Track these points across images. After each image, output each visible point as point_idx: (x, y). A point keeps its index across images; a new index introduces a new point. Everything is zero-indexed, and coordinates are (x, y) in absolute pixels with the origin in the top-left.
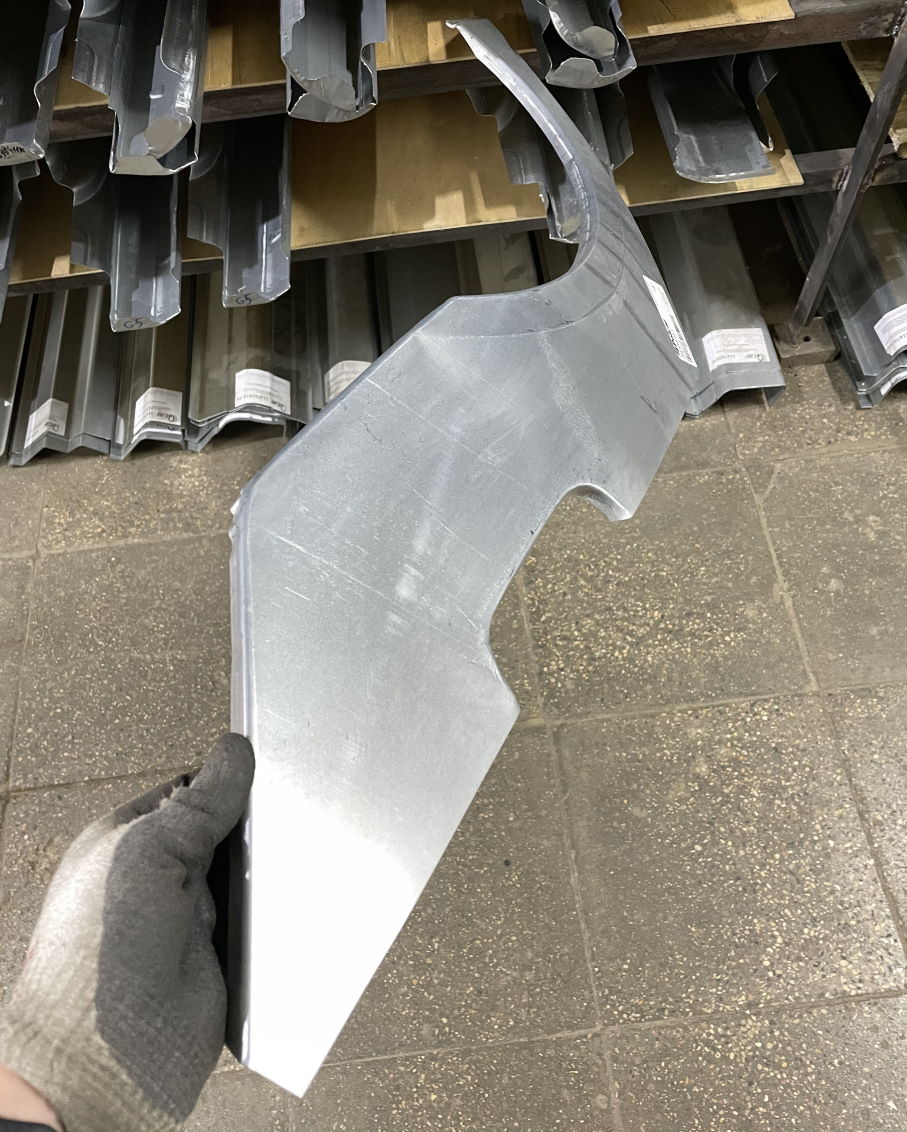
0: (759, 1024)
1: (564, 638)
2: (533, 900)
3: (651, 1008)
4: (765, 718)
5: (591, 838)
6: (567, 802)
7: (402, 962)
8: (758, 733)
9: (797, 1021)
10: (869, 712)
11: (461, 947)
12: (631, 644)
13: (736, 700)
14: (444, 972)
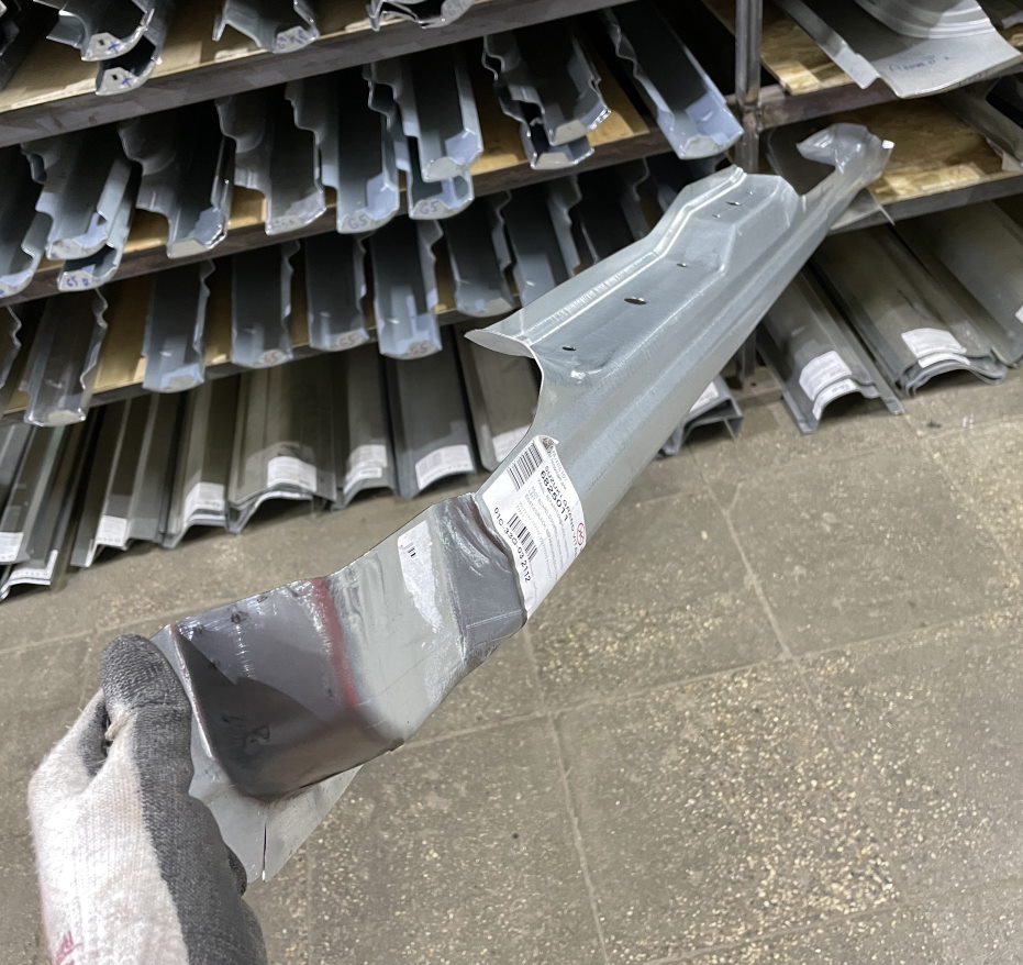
0: (759, 950)
1: (560, 641)
2: (541, 866)
3: (655, 947)
4: (745, 685)
5: (592, 806)
6: (569, 777)
7: (419, 934)
8: (740, 699)
9: (795, 943)
10: (839, 670)
11: (474, 915)
12: (621, 639)
13: (718, 674)
14: (459, 938)
